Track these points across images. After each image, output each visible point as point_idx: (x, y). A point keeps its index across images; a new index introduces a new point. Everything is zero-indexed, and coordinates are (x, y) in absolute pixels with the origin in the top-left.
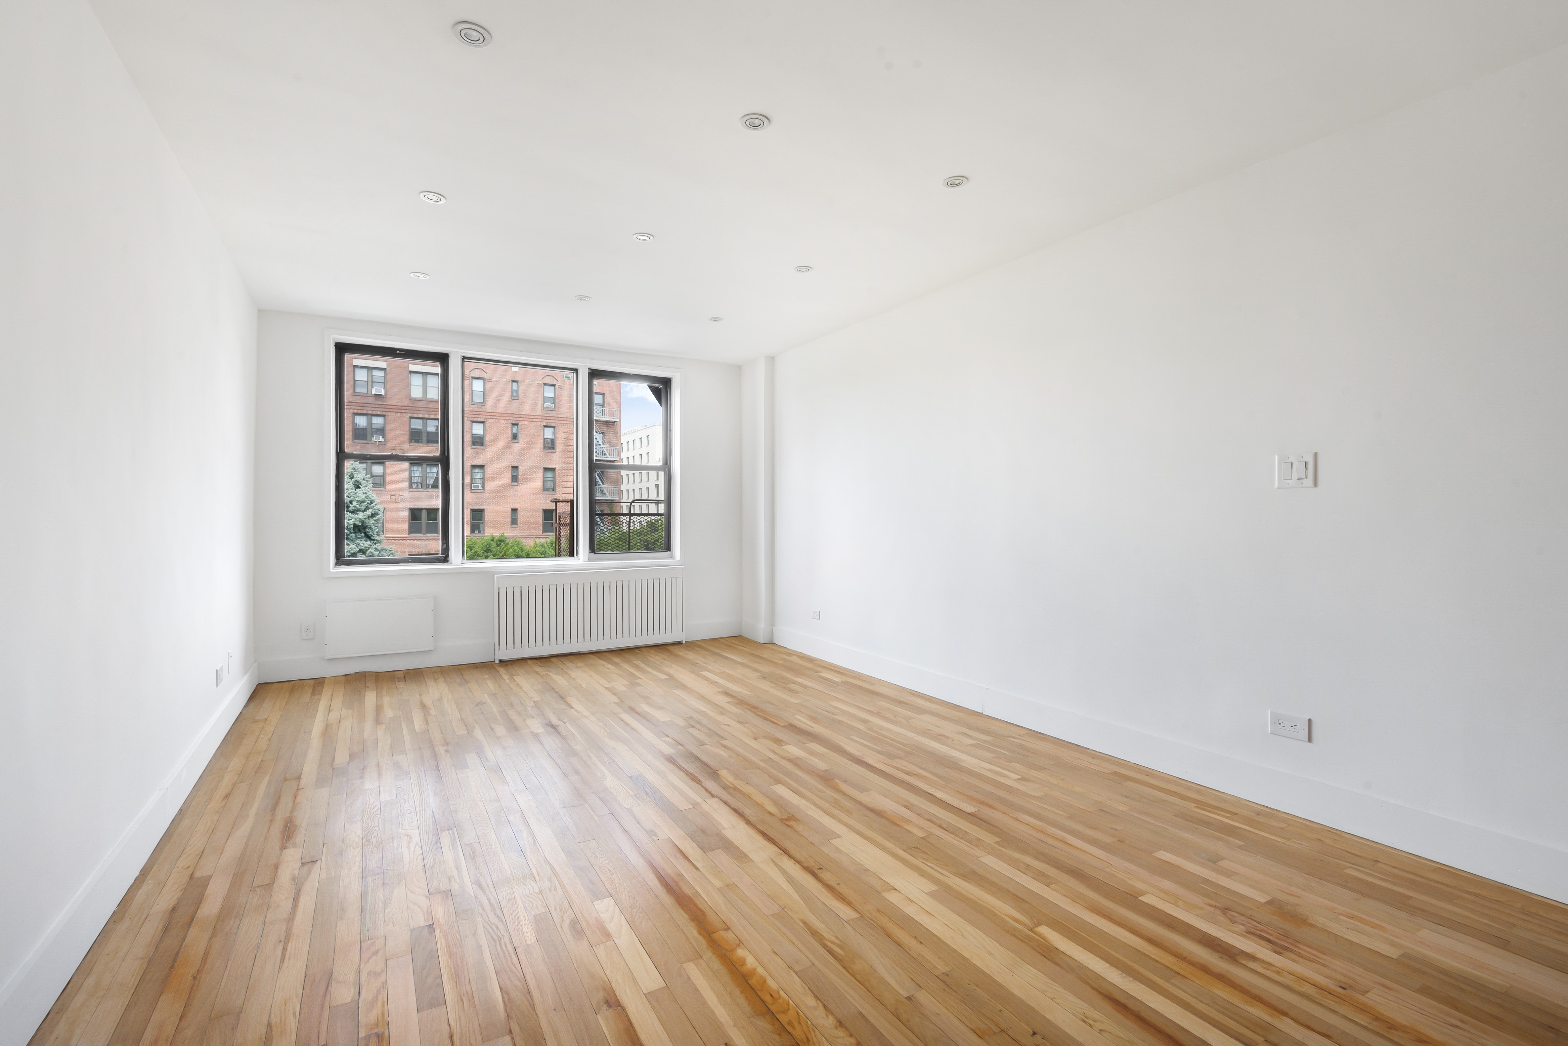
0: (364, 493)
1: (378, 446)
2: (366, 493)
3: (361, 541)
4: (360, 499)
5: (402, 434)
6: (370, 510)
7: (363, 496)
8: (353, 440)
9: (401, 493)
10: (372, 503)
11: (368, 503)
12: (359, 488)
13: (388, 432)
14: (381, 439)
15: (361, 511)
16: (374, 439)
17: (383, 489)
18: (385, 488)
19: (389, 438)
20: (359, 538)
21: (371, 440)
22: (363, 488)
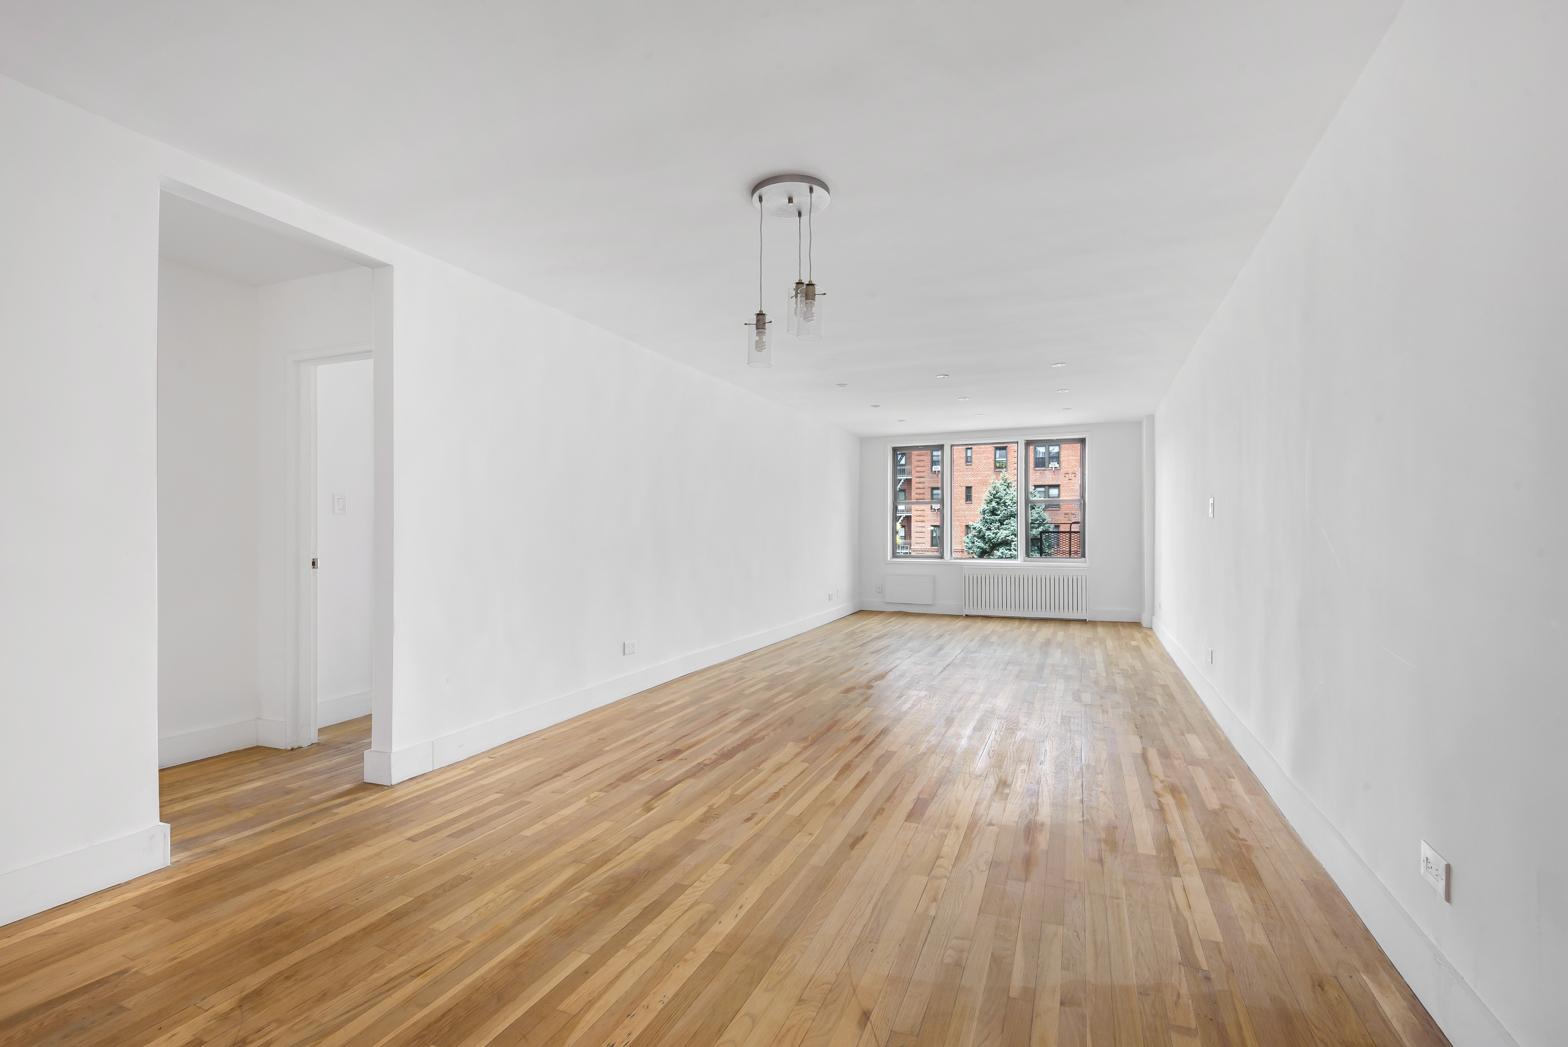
0: (1037, 513)
1: (1054, 472)
2: (1039, 513)
3: (1035, 553)
4: (1034, 518)
5: (1074, 459)
6: (1042, 527)
7: (1037, 516)
8: (1034, 468)
9: (1073, 512)
10: (1043, 521)
11: (1040, 521)
12: (1034, 509)
13: (1063, 458)
14: (1057, 466)
15: (1035, 528)
16: (1050, 466)
17: (1058, 509)
18: (1060, 508)
19: (1063, 464)
20: (1033, 551)
21: (1049, 467)
22: (1037, 509)
